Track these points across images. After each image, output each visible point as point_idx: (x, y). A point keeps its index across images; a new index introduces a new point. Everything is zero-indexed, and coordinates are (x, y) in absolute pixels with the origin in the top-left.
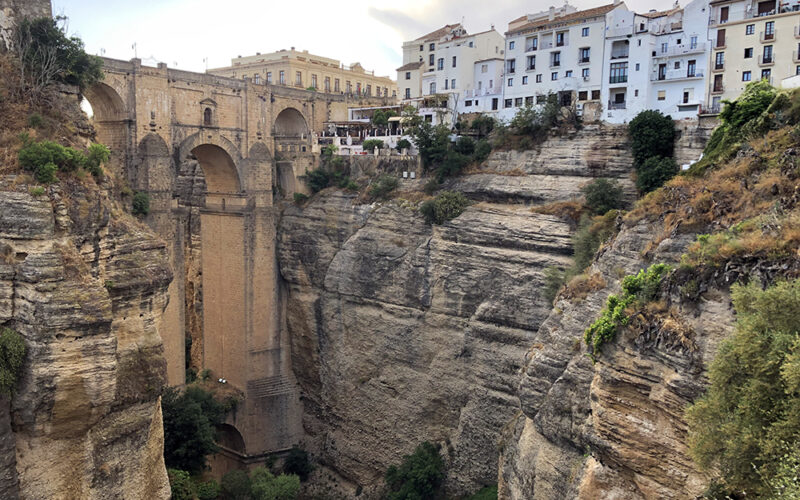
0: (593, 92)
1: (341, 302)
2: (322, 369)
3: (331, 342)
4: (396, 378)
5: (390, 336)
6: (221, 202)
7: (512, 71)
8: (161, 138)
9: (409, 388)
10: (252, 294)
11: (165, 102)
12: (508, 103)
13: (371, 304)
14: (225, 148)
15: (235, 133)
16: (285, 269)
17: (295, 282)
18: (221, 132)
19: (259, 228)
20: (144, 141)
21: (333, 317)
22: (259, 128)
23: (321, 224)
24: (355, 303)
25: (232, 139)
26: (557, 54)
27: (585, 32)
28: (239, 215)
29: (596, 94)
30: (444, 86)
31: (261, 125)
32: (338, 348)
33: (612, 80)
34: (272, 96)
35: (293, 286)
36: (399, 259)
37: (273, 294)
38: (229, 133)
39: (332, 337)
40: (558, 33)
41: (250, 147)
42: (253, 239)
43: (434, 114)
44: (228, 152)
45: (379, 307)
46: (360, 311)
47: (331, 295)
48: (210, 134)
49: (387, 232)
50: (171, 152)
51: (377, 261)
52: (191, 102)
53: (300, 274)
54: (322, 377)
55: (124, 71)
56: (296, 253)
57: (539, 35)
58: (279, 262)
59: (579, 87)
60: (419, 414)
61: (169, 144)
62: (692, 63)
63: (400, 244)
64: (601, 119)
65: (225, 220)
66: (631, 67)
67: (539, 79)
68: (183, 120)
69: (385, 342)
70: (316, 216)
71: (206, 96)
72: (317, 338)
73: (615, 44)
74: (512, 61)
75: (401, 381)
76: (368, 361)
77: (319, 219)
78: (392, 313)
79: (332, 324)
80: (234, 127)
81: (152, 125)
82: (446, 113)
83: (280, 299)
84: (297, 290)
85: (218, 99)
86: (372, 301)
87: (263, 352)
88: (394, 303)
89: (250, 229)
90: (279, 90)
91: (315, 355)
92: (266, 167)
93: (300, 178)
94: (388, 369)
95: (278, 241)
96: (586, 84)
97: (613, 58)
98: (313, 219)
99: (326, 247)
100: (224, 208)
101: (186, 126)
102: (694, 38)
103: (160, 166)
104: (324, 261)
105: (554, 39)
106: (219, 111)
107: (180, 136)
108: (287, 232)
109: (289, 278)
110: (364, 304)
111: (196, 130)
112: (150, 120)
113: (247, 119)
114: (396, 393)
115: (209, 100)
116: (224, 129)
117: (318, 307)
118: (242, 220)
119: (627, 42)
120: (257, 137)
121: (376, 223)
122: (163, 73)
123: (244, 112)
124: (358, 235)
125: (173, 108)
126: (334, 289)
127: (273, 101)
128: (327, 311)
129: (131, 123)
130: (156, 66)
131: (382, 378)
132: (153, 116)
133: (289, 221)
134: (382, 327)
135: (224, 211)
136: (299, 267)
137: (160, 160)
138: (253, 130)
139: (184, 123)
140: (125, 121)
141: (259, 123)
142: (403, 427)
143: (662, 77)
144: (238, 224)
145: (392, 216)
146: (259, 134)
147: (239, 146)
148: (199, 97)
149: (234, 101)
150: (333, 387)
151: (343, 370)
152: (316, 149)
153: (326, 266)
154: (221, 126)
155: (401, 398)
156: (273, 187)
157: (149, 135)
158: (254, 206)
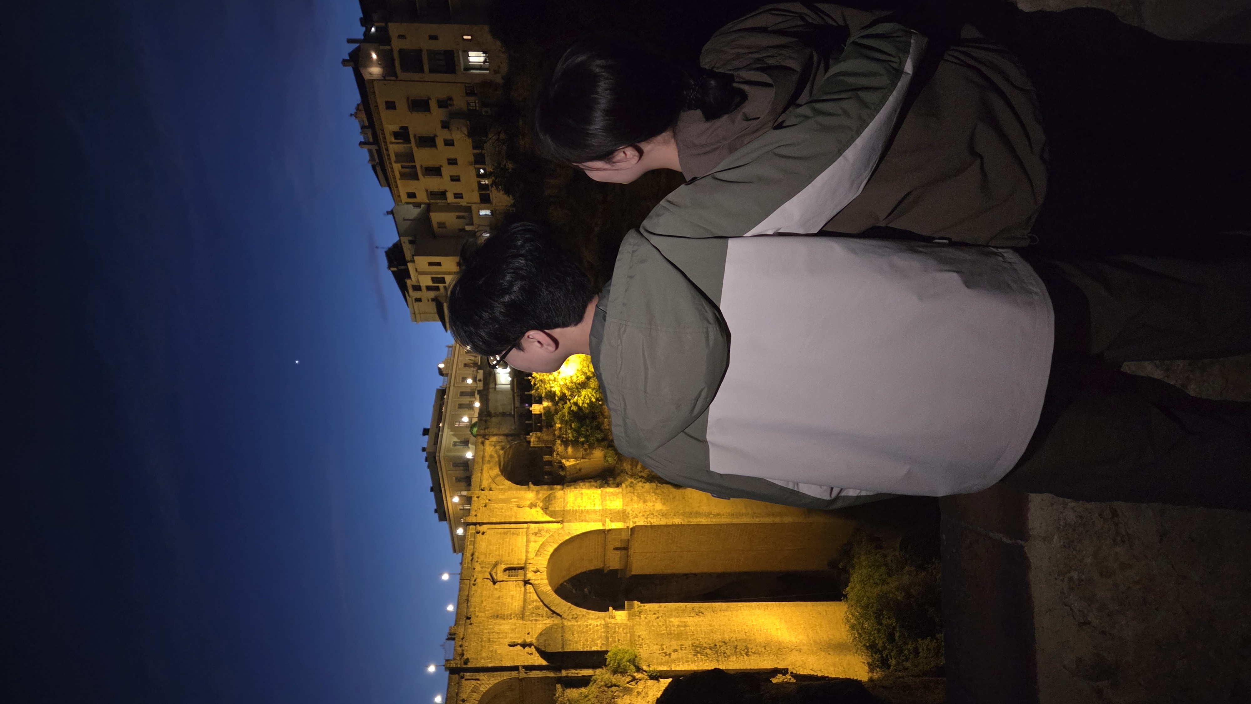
6: (618, 552)
8: (541, 634)
11: (497, 628)
14: (550, 551)
15: (532, 538)
18: (532, 555)
20: (541, 655)
25: (540, 542)
26: (420, 141)
38: (532, 545)
44: (555, 546)
48: (534, 569)
52: (496, 594)
66: (433, 45)
67: (453, 162)
68: (518, 604)
73: (405, 67)
74: (431, 194)
80: (525, 537)
85: (491, 559)
101: (525, 601)
103: (576, 635)
106: (506, 558)
107: (537, 608)
111: (530, 589)
112: (518, 649)
116: (527, 552)
132: (513, 645)
139: (522, 604)
148: (488, 585)
154: (524, 555)
156: (597, 487)
157: (537, 649)
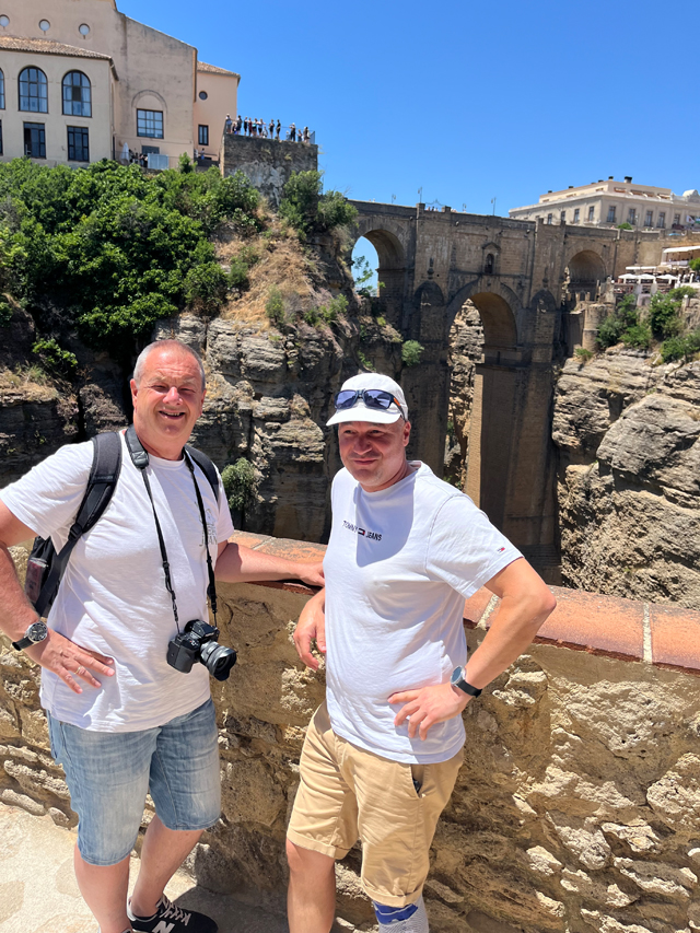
2: (585, 548)
3: (598, 521)
4: (669, 575)
6: (496, 355)
8: (437, 286)
10: (516, 456)
13: (648, 485)
15: (517, 281)
16: (557, 433)
17: (565, 449)
18: (502, 280)
19: (532, 385)
21: (602, 494)
22: (546, 275)
23: (602, 385)
24: (630, 482)
28: (512, 369)
31: (549, 272)
32: (604, 529)
34: (566, 237)
35: (562, 453)
36: (691, 437)
37: (540, 459)
38: (511, 280)
39: (600, 516)
41: (533, 295)
42: (524, 397)
44: (507, 301)
45: (660, 492)
49: (681, 401)
50: (447, 300)
51: (663, 435)
52: (473, 248)
53: (572, 440)
54: (584, 557)
55: (408, 215)
56: (569, 416)
58: (551, 426)
61: (446, 291)
69: (661, 532)
70: (598, 376)
71: (490, 240)
75: (675, 580)
77: (601, 380)
78: (673, 500)
80: (517, 274)
81: (430, 273)
83: (547, 466)
84: (567, 458)
86: (651, 483)
87: (523, 519)
88: (677, 488)
89: (521, 386)
90: (573, 231)
92: (549, 319)
94: (660, 564)
95: (552, 402)
98: (594, 380)
99: (604, 413)
100: (499, 362)
101: (464, 273)
103: (433, 315)
104: (600, 429)
107: (458, 284)
108: (563, 393)
109: (559, 443)
110: (640, 484)
113: (532, 265)
114: (668, 593)
115: (492, 244)
116: (506, 276)
117: (588, 480)
118: (515, 375)
120: (542, 284)
121: (669, 390)
122: (447, 217)
123: (530, 258)
124: (643, 402)
125: (453, 254)
126: (608, 463)
127: (566, 242)
128: (597, 485)
130: (440, 210)
131: (651, 571)
133: (567, 380)
134: (658, 515)
135: (498, 365)
136: (572, 433)
137: (434, 308)
138: (539, 275)
139: (463, 269)
140: (404, 269)
141: (546, 269)
144: (510, 380)
146: (545, 281)
147: (522, 295)
148: (482, 241)
149: (520, 245)
153: (600, 435)
158: (530, 361)
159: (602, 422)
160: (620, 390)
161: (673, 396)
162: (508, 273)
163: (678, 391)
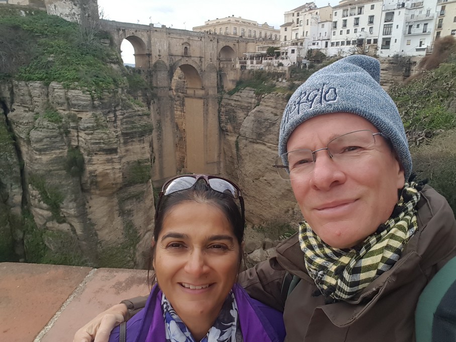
0: (374, 40)
1: (247, 142)
2: (238, 172)
3: (243, 160)
4: (271, 178)
5: (269, 159)
6: (193, 92)
7: (335, 27)
8: (163, 62)
9: (276, 184)
10: (207, 136)
11: (165, 44)
12: (332, 44)
13: (261, 143)
14: (194, 66)
15: (199, 59)
16: (222, 125)
17: (227, 131)
18: (192, 59)
19: (210, 104)
20: (156, 63)
21: (243, 149)
22: (211, 56)
23: (239, 103)
24: (254, 142)
25: (198, 62)
26: (357, 19)
27: (372, 7)
28: (201, 98)
29: (376, 41)
30: (302, 34)
31: (212, 55)
32: (245, 163)
33: (385, 34)
34: (218, 40)
35: (226, 133)
36: (274, 122)
37: (217, 136)
38: (196, 59)
39: (243, 157)
40: (359, 8)
41: (206, 66)
42: (207, 110)
43: (296, 49)
44: (196, 68)
45: (265, 145)
46: (256, 146)
47: (242, 138)
48: (187, 59)
49: (269, 108)
50: (169, 69)
51: (264, 122)
52: (178, 44)
53: (229, 127)
54: (239, 176)
55: (146, 30)
56: (227, 117)
57: (349, 8)
58: (220, 122)
59: (368, 37)
60: (280, 195)
61: (168, 64)
62: (426, 24)
63: (276, 115)
64: (377, 54)
65: (195, 100)
66: (394, 26)
67: (348, 32)
68: (174, 52)
69: (267, 161)
70: (237, 99)
71: (185, 41)
72: (236, 158)
73: (387, 14)
74: (336, 22)
75: (273, 180)
76: (259, 170)
77: (238, 101)
78: (270, 148)
79: (243, 152)
80: (199, 56)
81: (159, 56)
82: (301, 49)
83: (220, 139)
84: (228, 135)
85: (191, 43)
86: (261, 142)
87: (212, 163)
88: (271, 143)
89: (206, 105)
90: (220, 37)
91: (236, 166)
92: (214, 75)
93: (230, 80)
94: (267, 174)
95: (219, 111)
96: (371, 35)
97: (385, 22)
98: (235, 101)
99: (241, 114)
100: (195, 95)
101: (175, 56)
102: (428, 11)
103: (163, 75)
104: (240, 121)
105: (356, 11)
106: (191, 48)
107: (173, 61)
108: (224, 107)
109: (224, 129)
110: (257, 143)
111: (180, 58)
112: (158, 53)
113: (205, 52)
114: (271, 185)
115: (186, 43)
117: (237, 143)
118: (202, 100)
119: (393, 13)
120: (210, 60)
121: (264, 104)
122: (164, 30)
123: (204, 49)
124: (255, 109)
125: (169, 47)
126: (244, 135)
127: (218, 42)
128: (241, 145)
129: (149, 55)
130: (161, 27)
131: (264, 178)
132: (159, 51)
133: (224, 101)
134: (265, 155)
135: (194, 97)
136: (229, 124)
137: (163, 72)
138: (208, 57)
140: (147, 54)
141: (211, 54)
142: (273, 200)
143: (409, 33)
144: (201, 102)
145: (272, 100)
146: (211, 59)
147: (201, 65)
148: (182, 42)
149: (198, 43)
150: (243, 181)
151: (248, 173)
152: (238, 66)
153: (240, 124)
154: (192, 55)
155: (273, 188)
156: (217, 85)
157: (158, 60)
158: (208, 94)
159: (240, 119)
160: (246, 105)
161: (266, 106)
162: (194, 56)
163: (268, 104)
